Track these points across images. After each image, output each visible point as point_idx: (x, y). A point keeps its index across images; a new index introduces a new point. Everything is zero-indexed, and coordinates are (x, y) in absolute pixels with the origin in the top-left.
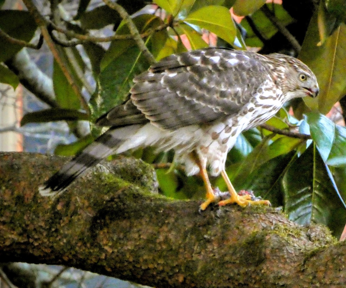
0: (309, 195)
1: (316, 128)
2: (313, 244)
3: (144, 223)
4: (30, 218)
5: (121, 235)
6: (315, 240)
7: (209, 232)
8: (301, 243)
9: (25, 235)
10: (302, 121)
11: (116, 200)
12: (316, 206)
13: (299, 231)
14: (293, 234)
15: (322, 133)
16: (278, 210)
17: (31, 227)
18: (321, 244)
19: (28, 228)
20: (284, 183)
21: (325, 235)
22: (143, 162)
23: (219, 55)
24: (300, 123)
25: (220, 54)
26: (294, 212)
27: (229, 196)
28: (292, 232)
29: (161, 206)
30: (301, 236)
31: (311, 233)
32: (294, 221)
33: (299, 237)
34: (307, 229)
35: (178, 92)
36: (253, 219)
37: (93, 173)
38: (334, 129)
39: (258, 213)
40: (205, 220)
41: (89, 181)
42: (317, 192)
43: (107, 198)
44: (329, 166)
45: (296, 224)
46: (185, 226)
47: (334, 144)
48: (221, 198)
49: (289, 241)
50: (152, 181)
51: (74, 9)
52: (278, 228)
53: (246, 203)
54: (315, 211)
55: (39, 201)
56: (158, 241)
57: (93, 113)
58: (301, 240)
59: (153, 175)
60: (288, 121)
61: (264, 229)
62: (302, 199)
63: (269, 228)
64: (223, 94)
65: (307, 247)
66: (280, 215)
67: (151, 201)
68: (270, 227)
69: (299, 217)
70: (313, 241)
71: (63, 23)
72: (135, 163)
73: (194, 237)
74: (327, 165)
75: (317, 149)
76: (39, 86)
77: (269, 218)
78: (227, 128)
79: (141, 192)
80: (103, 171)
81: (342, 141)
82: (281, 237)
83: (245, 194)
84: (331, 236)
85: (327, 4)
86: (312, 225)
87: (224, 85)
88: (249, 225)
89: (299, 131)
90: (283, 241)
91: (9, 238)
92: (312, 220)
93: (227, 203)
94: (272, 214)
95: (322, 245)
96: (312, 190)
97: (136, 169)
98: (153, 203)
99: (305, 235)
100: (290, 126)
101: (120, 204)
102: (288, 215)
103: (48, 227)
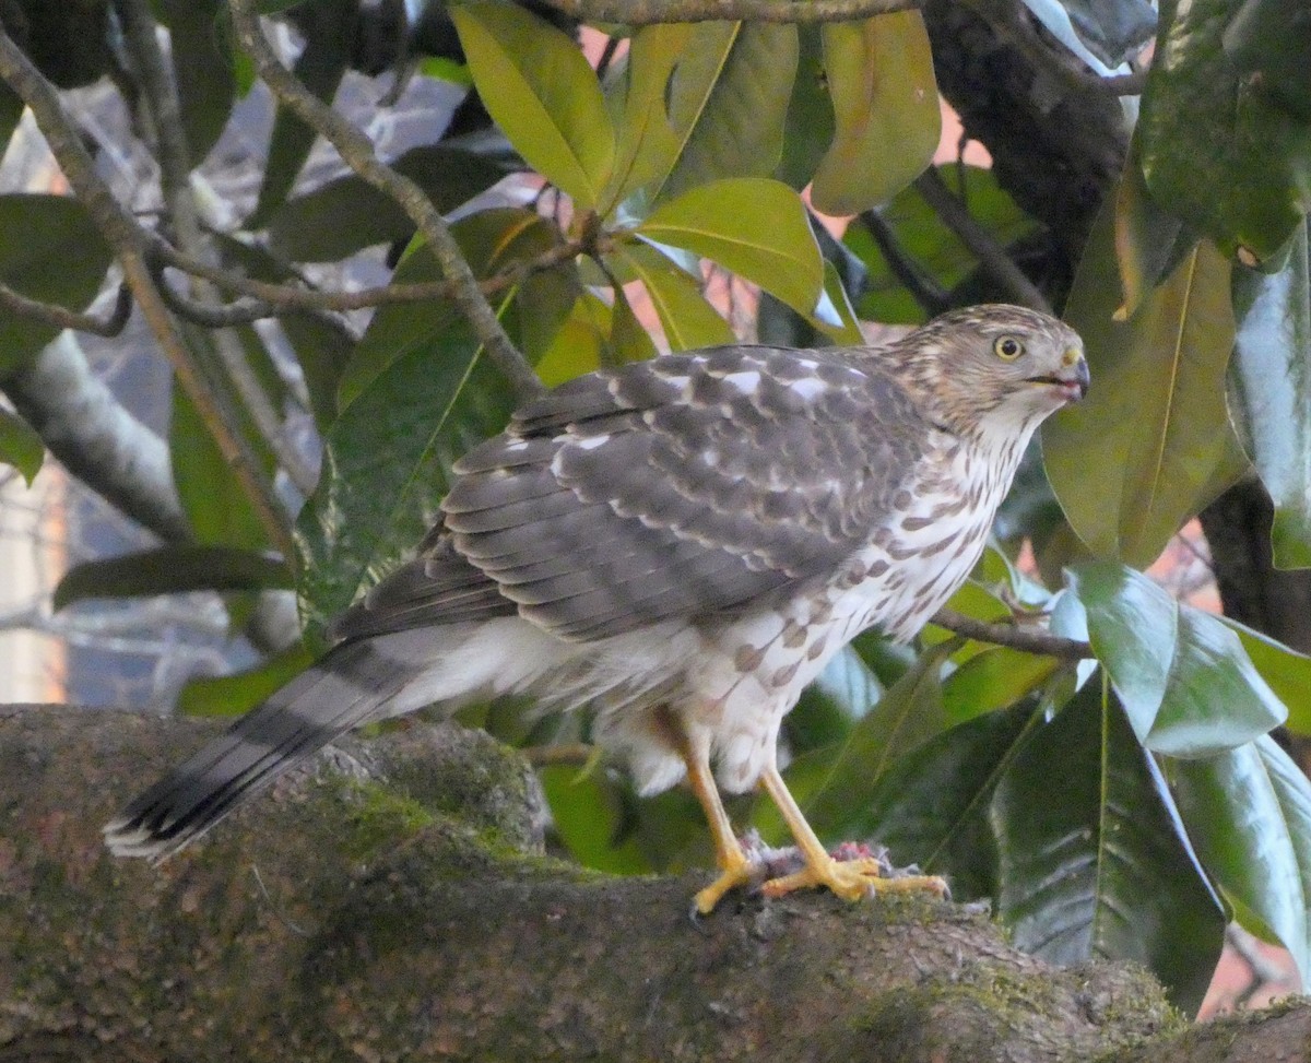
0: (1087, 859)
1: (1111, 618)
2: (1101, 1034)
3: (494, 959)
4: (85, 943)
5: (413, 1005)
6: (1109, 1020)
7: (728, 993)
8: (1058, 1030)
9: (67, 1004)
10: (1061, 593)
11: (394, 877)
12: (1109, 900)
13: (1049, 985)
14: (1030, 998)
15: (1131, 638)
16: (975, 914)
17: (87, 976)
18: (1129, 1034)
19: (78, 979)
20: (997, 819)
21: (1144, 1000)
22: (492, 740)
23: (757, 368)
24: (1053, 600)
25: (763, 363)
26: (1030, 920)
27: (799, 861)
28: (1024, 990)
29: (553, 896)
30: (1059, 1005)
31: (1095, 994)
32: (1031, 952)
33: (1050, 1008)
34: (1080, 980)
35: (614, 503)
36: (885, 944)
37: (311, 780)
38: (1176, 620)
39: (903, 923)
40: (713, 947)
41: (297, 809)
42: (1112, 848)
43: (362, 869)
44: (1156, 755)
45: (1041, 964)
46: (642, 968)
47: (1175, 677)
48: (771, 871)
49: (1016, 1023)
50: (521, 808)
51: (246, 190)
52: (976, 976)
53: (860, 887)
54: (1105, 916)
55: (117, 882)
56: (543, 1023)
57: (311, 565)
58: (1058, 1018)
59: (525, 788)
60: (1013, 594)
61: (924, 979)
62: (1061, 872)
63: (942, 978)
64: (775, 504)
65: (1078, 1045)
66: (984, 928)
67: (520, 878)
68: (947, 973)
69: (1049, 939)
70: (1101, 1023)
71: (206, 239)
72: (462, 745)
73: (672, 1008)
74: (1152, 752)
75: (1113, 696)
76: (122, 466)
77: (941, 942)
78: (792, 630)
79: (484, 847)
80: (346, 772)
81: (1203, 665)
82: (984, 1008)
83: (855, 858)
84: (1164, 1004)
85: (1147, 172)
86: (1098, 967)
87: (778, 474)
88: (871, 965)
89: (1051, 628)
90: (994, 1024)
91: (11, 1016)
92: (1096, 948)
93: (793, 887)
94: (953, 928)
95: (1133, 1036)
96: (1097, 841)
97: (467, 767)
98: (526, 887)
99: (1071, 1001)
100: (1016, 612)
101: (406, 890)
102: (1009, 930)
103: (148, 975)
